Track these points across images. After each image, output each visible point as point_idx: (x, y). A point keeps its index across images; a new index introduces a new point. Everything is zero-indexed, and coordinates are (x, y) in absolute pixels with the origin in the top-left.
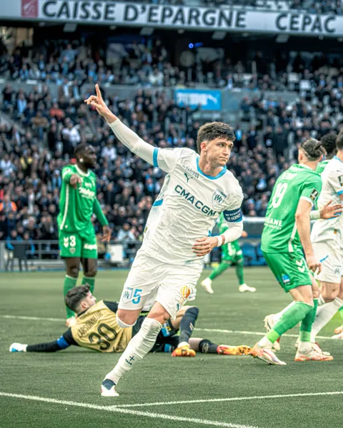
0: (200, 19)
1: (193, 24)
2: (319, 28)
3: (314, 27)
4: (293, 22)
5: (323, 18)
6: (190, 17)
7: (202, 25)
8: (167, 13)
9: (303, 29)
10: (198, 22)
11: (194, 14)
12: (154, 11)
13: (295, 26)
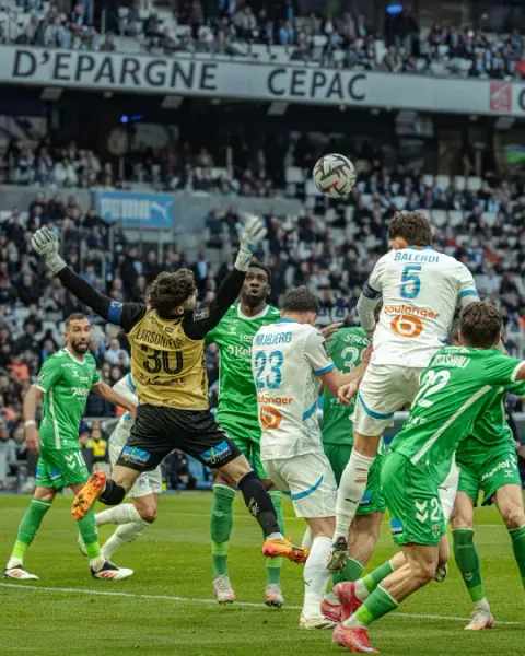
0: (141, 75)
1: (129, 84)
2: (340, 92)
3: (331, 91)
4: (294, 82)
5: (346, 76)
6: (124, 71)
7: (144, 86)
8: (86, 64)
9: (313, 94)
10: (136, 81)
11: (131, 66)
12: (63, 61)
13: (298, 88)
